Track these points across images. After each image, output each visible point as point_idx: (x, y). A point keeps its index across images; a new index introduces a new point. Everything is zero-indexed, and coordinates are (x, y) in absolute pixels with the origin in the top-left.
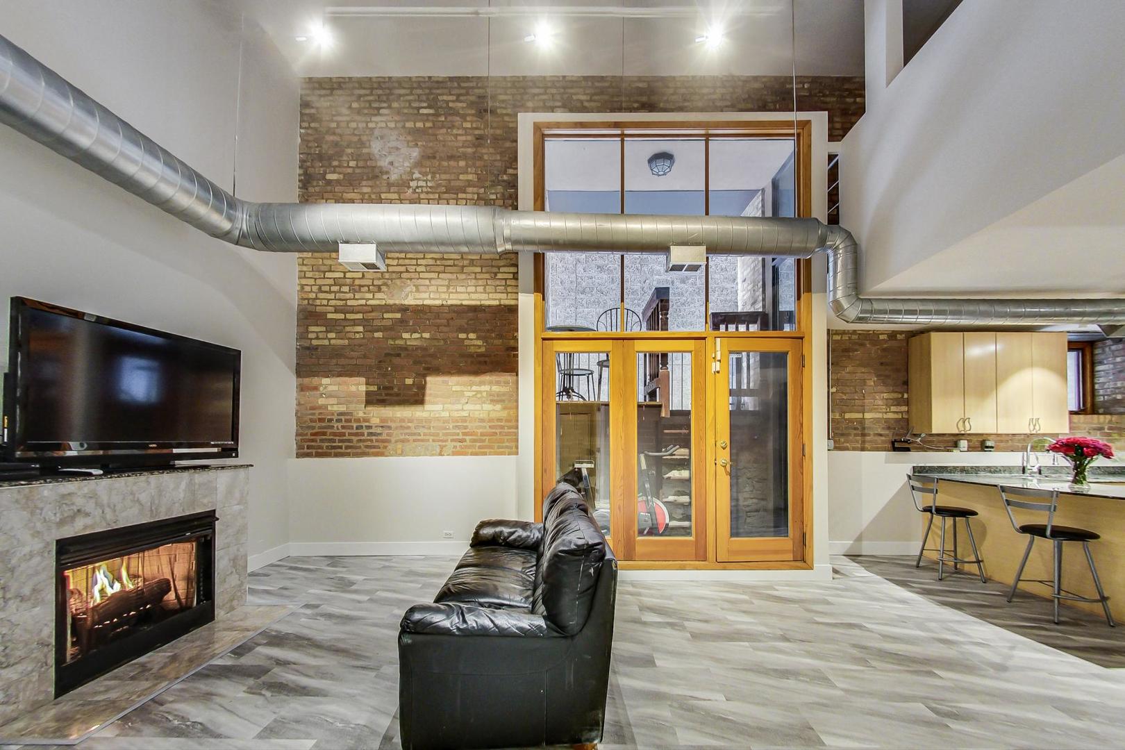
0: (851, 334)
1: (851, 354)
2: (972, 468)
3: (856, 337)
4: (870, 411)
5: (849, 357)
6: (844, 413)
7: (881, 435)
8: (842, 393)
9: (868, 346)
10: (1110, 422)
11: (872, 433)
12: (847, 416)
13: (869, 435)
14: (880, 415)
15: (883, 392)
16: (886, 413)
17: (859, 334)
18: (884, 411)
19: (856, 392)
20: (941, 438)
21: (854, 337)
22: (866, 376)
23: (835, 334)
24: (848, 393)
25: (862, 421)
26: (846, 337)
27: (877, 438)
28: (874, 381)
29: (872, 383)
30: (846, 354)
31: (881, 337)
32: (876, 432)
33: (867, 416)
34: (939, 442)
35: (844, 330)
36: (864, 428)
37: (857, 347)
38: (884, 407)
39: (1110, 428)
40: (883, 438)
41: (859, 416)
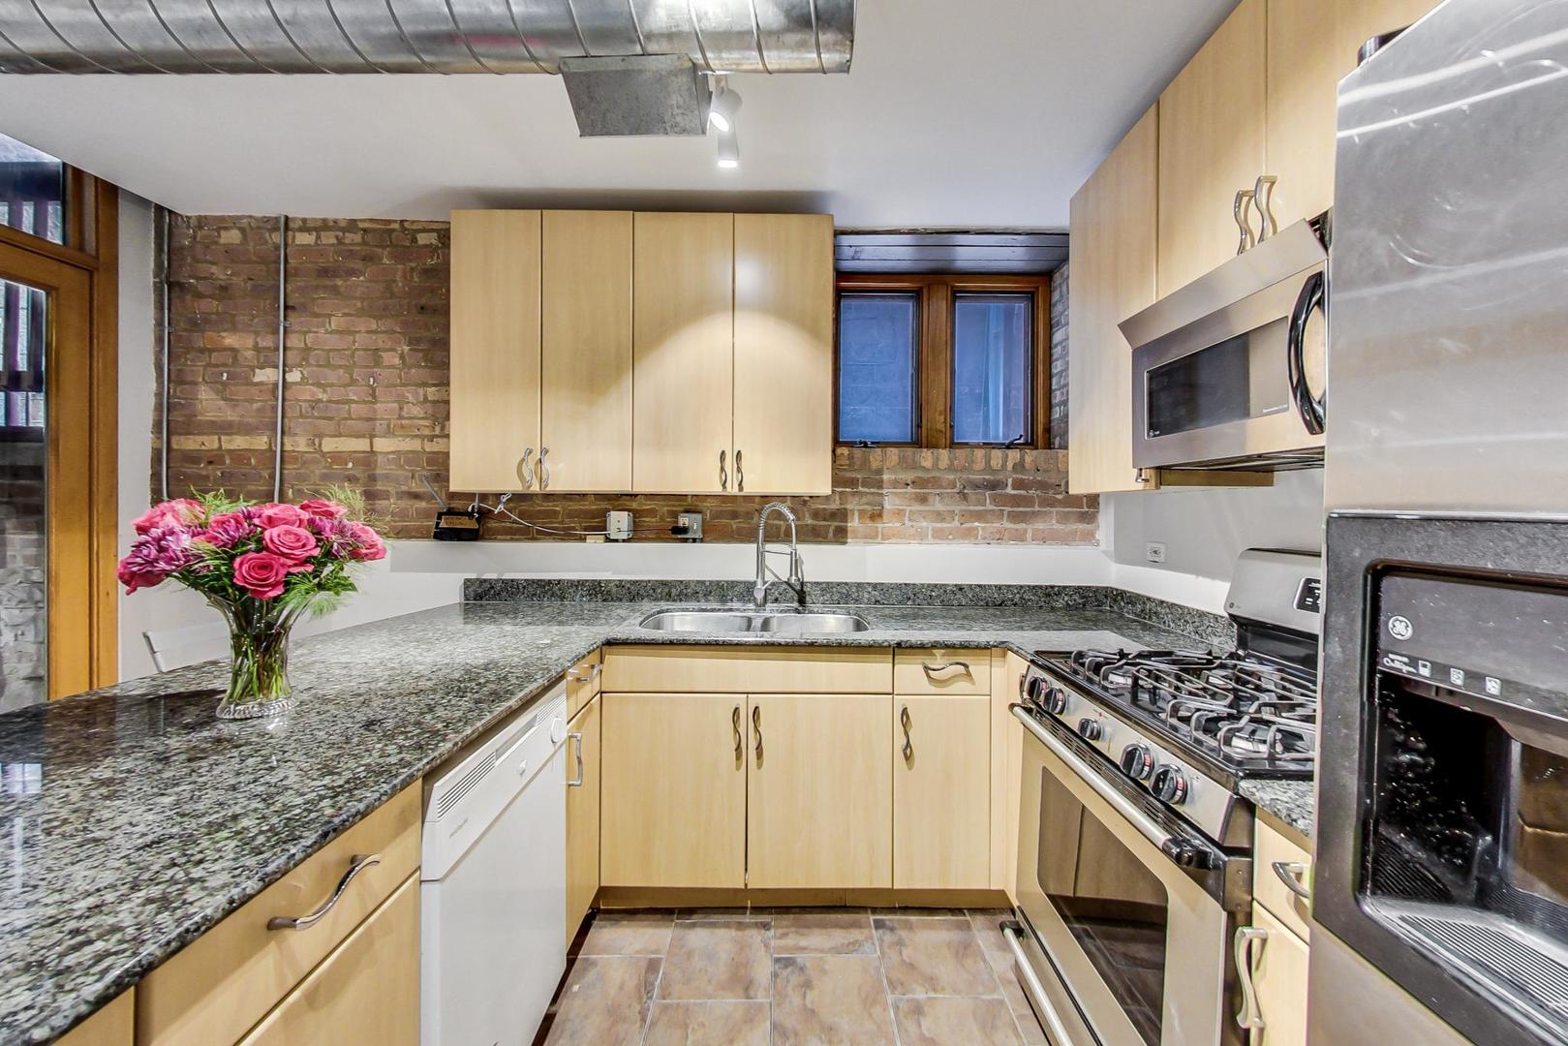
0: (344, 230)
1: (339, 282)
2: (620, 584)
3: (357, 238)
4: (389, 432)
5: (335, 290)
6: (321, 436)
7: (416, 496)
8: (318, 385)
9: (386, 261)
10: (1019, 466)
11: (392, 491)
12: (329, 445)
13: (386, 496)
14: (415, 445)
15: (425, 385)
16: (431, 438)
17: (365, 230)
18: (427, 432)
19: (353, 382)
20: (574, 506)
21: (349, 237)
22: (381, 341)
23: (301, 230)
24: (331, 385)
25: (368, 459)
26: (328, 238)
27: (405, 503)
28: (402, 357)
29: (397, 361)
30: (328, 282)
31: (423, 239)
32: (404, 488)
33: (382, 444)
34: (571, 515)
35: (324, 220)
36: (373, 478)
37: (358, 265)
38: (426, 423)
39: (1019, 484)
40: (423, 504)
41: (362, 445)
